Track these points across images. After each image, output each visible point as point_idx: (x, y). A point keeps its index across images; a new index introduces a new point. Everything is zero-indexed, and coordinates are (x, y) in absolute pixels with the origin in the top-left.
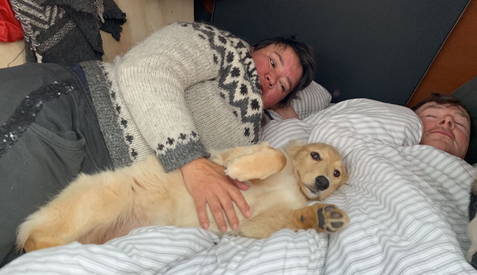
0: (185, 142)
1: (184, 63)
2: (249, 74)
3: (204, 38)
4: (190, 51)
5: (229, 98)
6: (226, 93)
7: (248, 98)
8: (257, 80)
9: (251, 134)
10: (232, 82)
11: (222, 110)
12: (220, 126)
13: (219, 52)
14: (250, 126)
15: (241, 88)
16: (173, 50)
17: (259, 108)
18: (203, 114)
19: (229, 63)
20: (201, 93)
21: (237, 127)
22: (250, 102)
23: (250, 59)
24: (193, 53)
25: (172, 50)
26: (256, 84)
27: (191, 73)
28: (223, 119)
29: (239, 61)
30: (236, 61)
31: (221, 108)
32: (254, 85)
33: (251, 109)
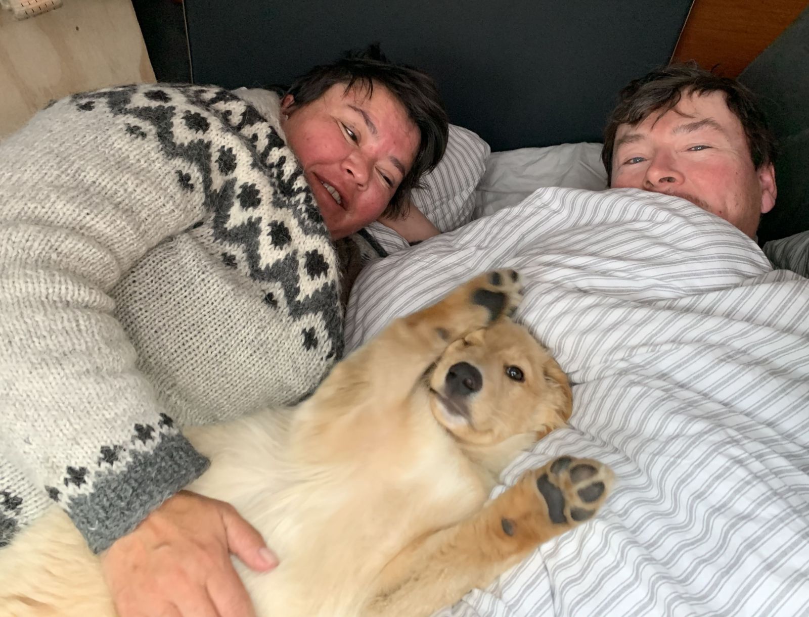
0: (119, 467)
1: (92, 223)
2: (284, 190)
3: (144, 135)
4: (103, 184)
5: (246, 263)
6: (237, 251)
7: (295, 252)
8: (308, 200)
9: (321, 342)
10: (246, 222)
11: (234, 304)
12: (236, 348)
13: (190, 159)
14: (315, 321)
15: (272, 233)
16: (53, 197)
17: (328, 270)
18: (186, 328)
19: (227, 174)
20: (171, 273)
21: (282, 335)
22: (302, 261)
23: (281, 150)
24: (115, 187)
25: (48, 196)
26: (307, 210)
27: (120, 239)
28: (240, 328)
29: (250, 167)
30: (245, 168)
31: (231, 300)
32: (303, 215)
33: (309, 277)
